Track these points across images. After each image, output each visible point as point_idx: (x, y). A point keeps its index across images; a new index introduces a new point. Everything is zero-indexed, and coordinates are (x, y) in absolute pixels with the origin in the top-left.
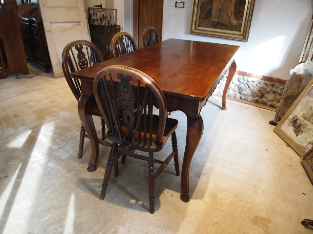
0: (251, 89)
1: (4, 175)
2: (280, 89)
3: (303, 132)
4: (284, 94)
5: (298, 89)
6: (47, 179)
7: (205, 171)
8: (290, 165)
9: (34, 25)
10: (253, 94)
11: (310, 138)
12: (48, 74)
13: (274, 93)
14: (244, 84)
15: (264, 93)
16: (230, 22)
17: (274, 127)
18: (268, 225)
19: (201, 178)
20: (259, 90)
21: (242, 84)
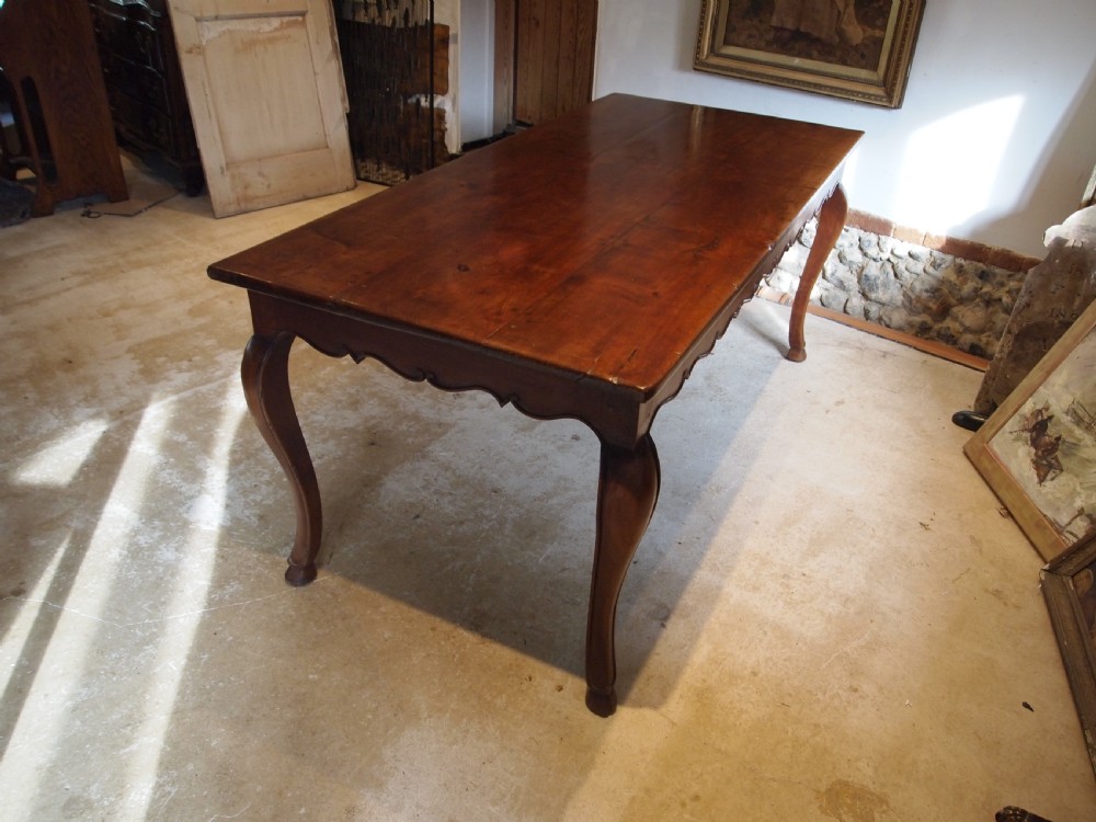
0: (905, 283)
1: (13, 586)
2: (1009, 292)
3: (1062, 470)
4: (1016, 317)
5: (1070, 301)
6: (151, 607)
7: (688, 600)
8: (997, 591)
9: (142, 23)
10: (910, 301)
11: (1083, 497)
12: (194, 201)
13: (989, 302)
14: (879, 264)
15: (953, 301)
16: (840, 33)
17: (967, 435)
18: (877, 816)
19: (669, 625)
20: (932, 288)
21: (872, 262)
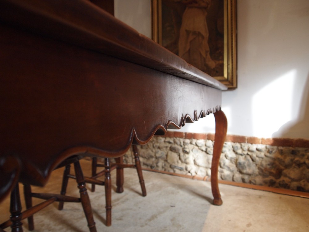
0: (257, 163)
2: (308, 158)
13: (299, 165)
14: (244, 157)
15: (282, 167)
16: (206, 65)
20: (270, 163)
21: (240, 157)
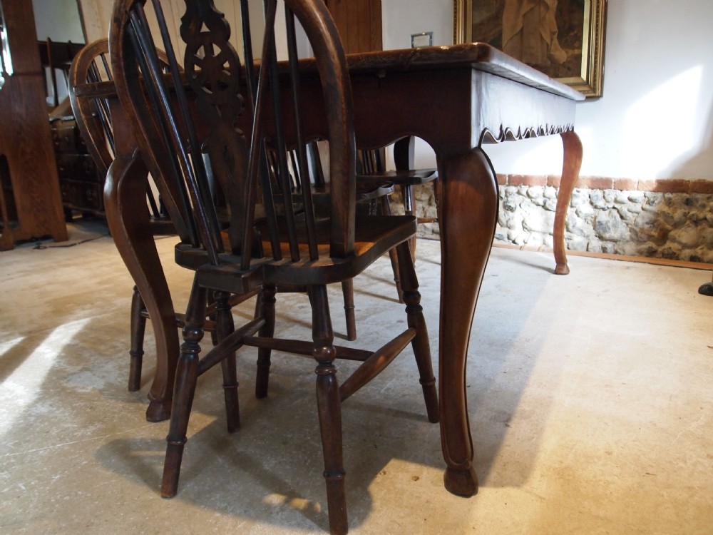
0: (630, 222)
2: (710, 211)
10: (636, 234)
13: (697, 222)
14: (607, 212)
15: (669, 227)
16: (551, 57)
19: (512, 425)
20: (650, 221)
21: (602, 212)
